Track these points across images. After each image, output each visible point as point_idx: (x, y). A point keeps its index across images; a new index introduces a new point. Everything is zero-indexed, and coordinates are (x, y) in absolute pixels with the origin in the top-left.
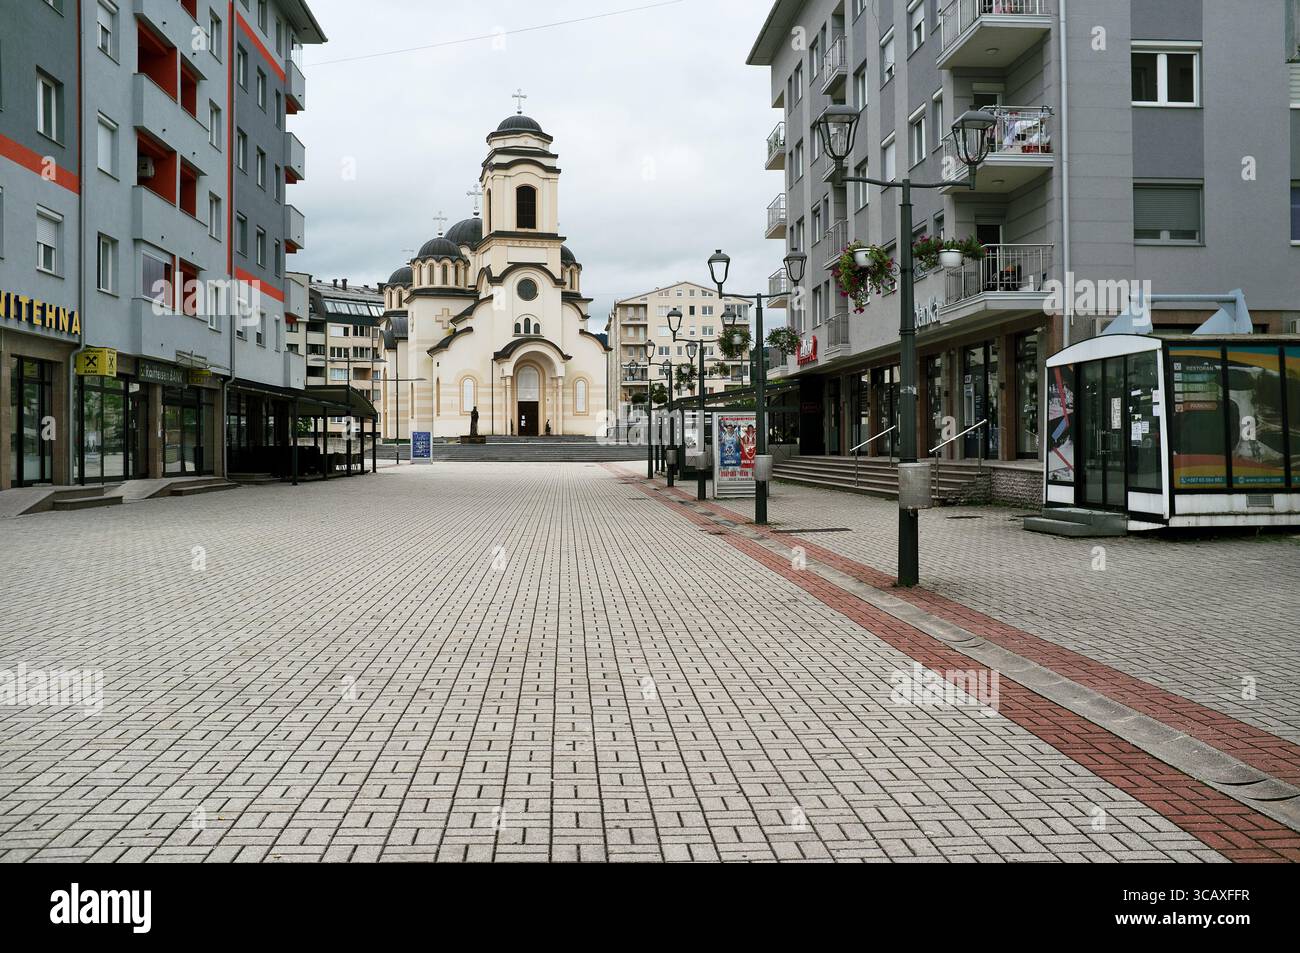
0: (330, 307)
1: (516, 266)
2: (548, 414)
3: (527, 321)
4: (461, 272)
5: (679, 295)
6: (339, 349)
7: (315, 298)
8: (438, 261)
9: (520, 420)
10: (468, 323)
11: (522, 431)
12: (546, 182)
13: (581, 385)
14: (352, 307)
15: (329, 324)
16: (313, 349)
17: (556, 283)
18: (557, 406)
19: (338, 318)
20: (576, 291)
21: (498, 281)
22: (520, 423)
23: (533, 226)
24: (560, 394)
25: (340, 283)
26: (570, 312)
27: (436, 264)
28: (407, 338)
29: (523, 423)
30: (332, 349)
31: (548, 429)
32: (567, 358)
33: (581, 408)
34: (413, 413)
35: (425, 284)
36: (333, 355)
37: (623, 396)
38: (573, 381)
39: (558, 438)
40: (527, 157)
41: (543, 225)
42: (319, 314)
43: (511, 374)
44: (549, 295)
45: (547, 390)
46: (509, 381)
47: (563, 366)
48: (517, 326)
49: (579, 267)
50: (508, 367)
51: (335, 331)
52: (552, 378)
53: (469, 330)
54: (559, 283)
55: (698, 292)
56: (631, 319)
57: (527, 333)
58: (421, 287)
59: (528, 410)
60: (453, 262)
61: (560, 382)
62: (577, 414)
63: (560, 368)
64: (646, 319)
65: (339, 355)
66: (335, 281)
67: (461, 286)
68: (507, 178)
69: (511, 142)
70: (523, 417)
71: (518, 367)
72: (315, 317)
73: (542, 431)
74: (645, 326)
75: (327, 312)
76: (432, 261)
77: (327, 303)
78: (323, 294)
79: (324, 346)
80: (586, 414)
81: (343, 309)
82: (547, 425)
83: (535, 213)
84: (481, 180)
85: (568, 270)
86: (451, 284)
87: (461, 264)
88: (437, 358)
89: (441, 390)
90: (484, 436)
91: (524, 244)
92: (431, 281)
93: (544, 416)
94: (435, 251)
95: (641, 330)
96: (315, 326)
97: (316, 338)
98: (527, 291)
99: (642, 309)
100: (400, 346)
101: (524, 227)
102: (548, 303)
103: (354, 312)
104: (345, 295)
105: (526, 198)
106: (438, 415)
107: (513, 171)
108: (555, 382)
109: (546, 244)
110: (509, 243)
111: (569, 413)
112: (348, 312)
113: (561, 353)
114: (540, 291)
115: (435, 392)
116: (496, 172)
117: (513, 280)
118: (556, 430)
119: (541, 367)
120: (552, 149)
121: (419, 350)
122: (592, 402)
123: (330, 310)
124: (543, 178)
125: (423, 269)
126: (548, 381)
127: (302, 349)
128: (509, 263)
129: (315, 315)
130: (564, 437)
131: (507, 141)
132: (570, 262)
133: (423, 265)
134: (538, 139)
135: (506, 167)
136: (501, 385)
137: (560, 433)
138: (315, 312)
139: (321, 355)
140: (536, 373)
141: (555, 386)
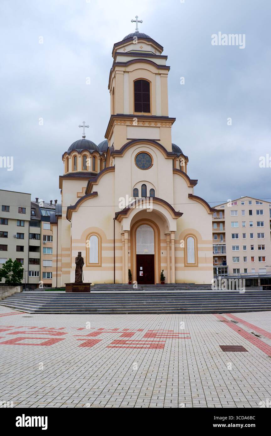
0: (44, 213)
1: (133, 142)
2: (163, 265)
3: (144, 186)
4: (97, 161)
5: (243, 204)
7: (35, 207)
8: (80, 153)
9: (138, 270)
10: (95, 189)
11: (140, 280)
12: (158, 77)
13: (191, 240)
15: (42, 222)
16: (34, 236)
17: (167, 156)
18: (170, 258)
19: (47, 219)
21: (120, 153)
22: (138, 273)
23: (148, 110)
24: (173, 248)
25: (53, 203)
26: (181, 180)
27: (78, 155)
28: (61, 215)
29: (141, 273)
30: (45, 236)
31: (162, 278)
32: (178, 214)
33: (191, 260)
35: (70, 171)
38: (184, 236)
39: (172, 286)
40: (142, 57)
41: (156, 109)
42: (38, 217)
43: (129, 230)
44: (162, 165)
45: (162, 245)
46: (126, 236)
47: (175, 222)
48: (136, 191)
49: (186, 158)
50: (126, 224)
51: (45, 226)
52: (166, 234)
53: (95, 194)
54: (171, 155)
55: (254, 201)
57: (144, 195)
58: (67, 173)
59: (146, 262)
60: (91, 153)
61: (173, 236)
62: (187, 265)
63: (172, 224)
64: (224, 218)
66: (51, 201)
67: (98, 171)
68: (126, 74)
69: (130, 48)
70: (141, 268)
71: (134, 224)
72: (34, 218)
73: (157, 280)
74: (223, 222)
75: (42, 216)
76: (76, 153)
77: (42, 211)
78: (40, 206)
80: (195, 266)
82: (162, 275)
83: (149, 101)
86: (90, 170)
87: (97, 156)
88: (71, 221)
91: (140, 124)
92: (75, 168)
94: (79, 147)
95: (221, 225)
96: (34, 223)
97: (35, 230)
98: (144, 162)
99: (221, 213)
100: (59, 221)
101: (140, 111)
105: (142, 89)
107: (130, 68)
108: (168, 237)
109: (159, 125)
110: (128, 123)
111: (181, 265)
113: (173, 210)
114: (155, 162)
116: (117, 69)
117: (131, 154)
118: (170, 279)
119: (157, 226)
120: (162, 53)
122: (201, 254)
123: (44, 215)
124: (156, 74)
125: (69, 160)
126: (162, 237)
127: (26, 236)
128: (128, 139)
129: (35, 217)
130: (177, 285)
131: (126, 48)
132: (179, 154)
133: (69, 157)
134: (151, 45)
135: (125, 64)
136: (121, 239)
137: (173, 282)
138: (35, 216)
139: (37, 239)
140: (152, 230)
141: (168, 240)
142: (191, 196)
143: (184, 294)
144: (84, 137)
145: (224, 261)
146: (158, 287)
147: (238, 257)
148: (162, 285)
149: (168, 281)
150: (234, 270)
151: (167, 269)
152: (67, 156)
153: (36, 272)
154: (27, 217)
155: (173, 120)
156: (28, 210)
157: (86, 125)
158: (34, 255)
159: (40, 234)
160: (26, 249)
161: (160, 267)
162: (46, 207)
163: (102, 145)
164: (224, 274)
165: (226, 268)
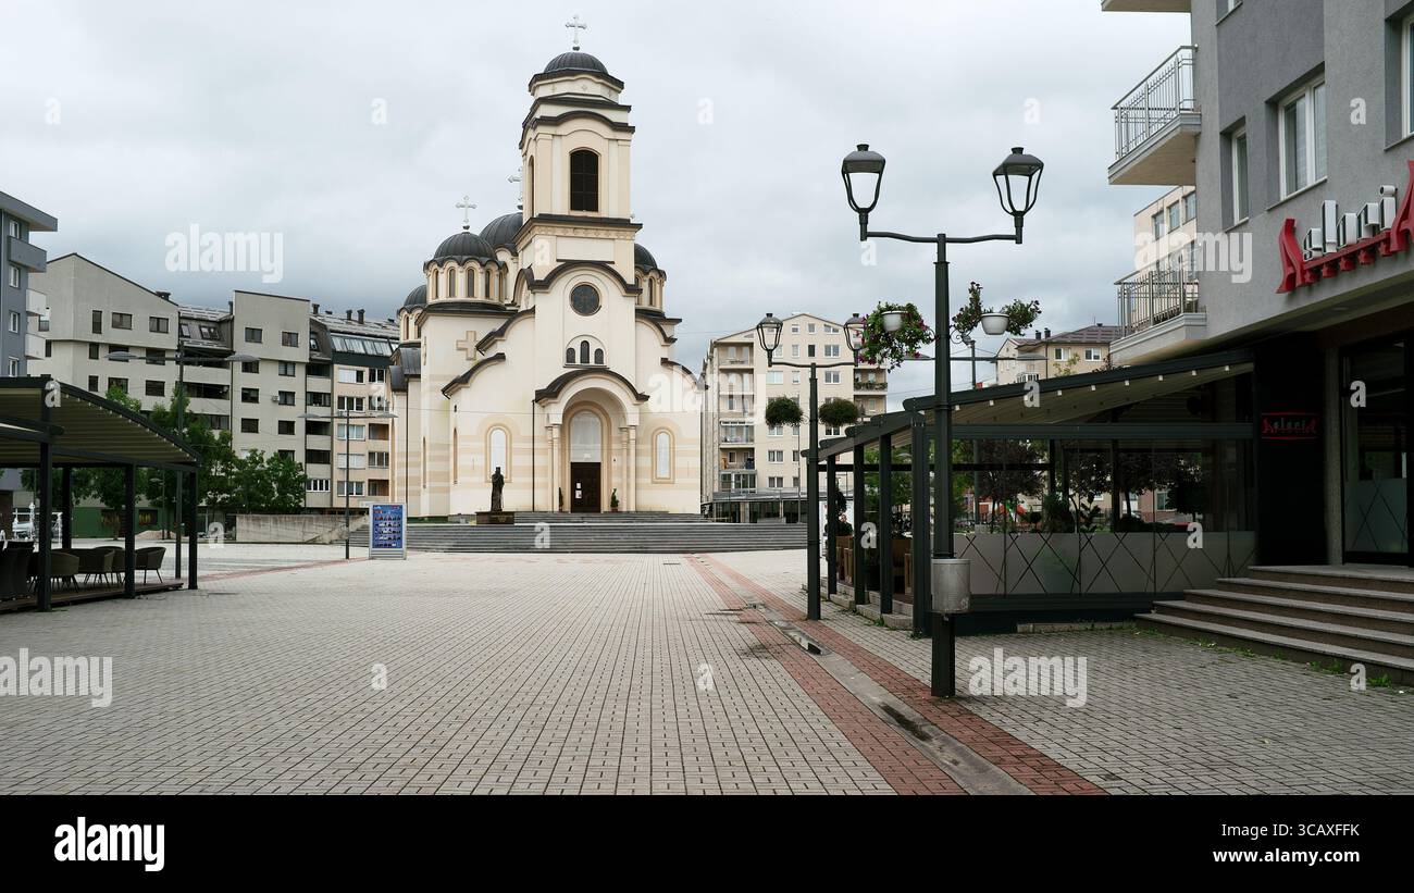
0: (338, 344)
1: (567, 266)
2: (615, 481)
3: (585, 345)
4: (495, 280)
5: (795, 330)
6: (350, 400)
7: (319, 331)
8: (461, 264)
9: (574, 489)
10: (499, 348)
11: (577, 506)
12: (614, 145)
13: (663, 440)
14: (368, 345)
15: (336, 366)
16: (316, 398)
17: (627, 291)
18: (628, 468)
19: (349, 358)
20: (658, 308)
21: (544, 285)
22: (573, 494)
23: (595, 209)
24: (633, 452)
25: (355, 315)
26: (649, 333)
27: (458, 269)
28: (419, 376)
29: (578, 494)
30: (341, 399)
31: (614, 503)
32: (642, 398)
33: (663, 472)
34: (425, 482)
35: (443, 297)
36: (341, 406)
37: (722, 461)
38: (653, 432)
39: (629, 516)
40: (585, 108)
41: (608, 207)
42: (325, 353)
43: (561, 423)
44: (616, 308)
45: (614, 446)
46: (556, 432)
47: (637, 409)
48: (570, 353)
49: (662, 274)
50: (556, 411)
51: (344, 375)
52: (621, 429)
53: (501, 357)
54: (632, 290)
55: (819, 326)
56: (732, 362)
57: (585, 361)
58: (437, 301)
59: (586, 476)
60: (483, 265)
61: (632, 434)
62: (657, 481)
63: (633, 414)
64: (752, 361)
65: (350, 407)
66: (349, 313)
67: (494, 299)
68: (556, 139)
69: (563, 87)
70: (579, 486)
71: (569, 412)
72: (317, 356)
73: (605, 505)
74: (751, 371)
75: (334, 351)
76: (453, 264)
77: (334, 339)
78: (329, 328)
79: (330, 395)
80: (669, 481)
81: (357, 347)
82: (614, 498)
83: (597, 190)
84: (521, 146)
85: (647, 278)
86: (480, 296)
87: (494, 268)
88: (455, 400)
89: (459, 447)
90: (512, 513)
91: (581, 233)
92: (452, 293)
93: (609, 484)
94: (459, 250)
95: (746, 376)
96: (317, 368)
97: (318, 384)
98: (586, 301)
99: (746, 349)
100: (412, 387)
101: (581, 209)
102: (616, 316)
103: (370, 352)
104: (360, 329)
105: (584, 168)
106: (455, 482)
107: (564, 128)
108: (625, 434)
109: (613, 234)
110: (559, 232)
111: (646, 481)
112: (363, 352)
113: (633, 390)
114: (603, 302)
115: (452, 448)
116: (540, 129)
117: (565, 286)
118: (626, 505)
119: (606, 414)
120: (622, 99)
121: (432, 389)
122: (679, 462)
123: (339, 349)
124: (610, 139)
125: (440, 276)
126: (615, 433)
127: (300, 398)
128: (558, 260)
129: (318, 354)
130: (638, 515)
131: (556, 85)
132: (649, 267)
133: (441, 270)
134: (603, 84)
135: (555, 121)
136: (546, 437)
137: (632, 509)
138: (318, 350)
139: (325, 406)
140: (598, 420)
141: (625, 439)
142: (665, 362)
143: (647, 528)
144: (467, 228)
145: (749, 459)
146: (607, 516)
147: (780, 452)
148: (614, 515)
149: (623, 507)
150: (771, 479)
151: (622, 488)
152: (436, 266)
153: (321, 481)
154: (301, 354)
155: (639, 226)
156: (305, 340)
157: (470, 203)
158: (318, 442)
159: (329, 394)
160: (300, 427)
161: (610, 484)
162: (342, 330)
163: (495, 227)
164: (749, 489)
165: (753, 477)
